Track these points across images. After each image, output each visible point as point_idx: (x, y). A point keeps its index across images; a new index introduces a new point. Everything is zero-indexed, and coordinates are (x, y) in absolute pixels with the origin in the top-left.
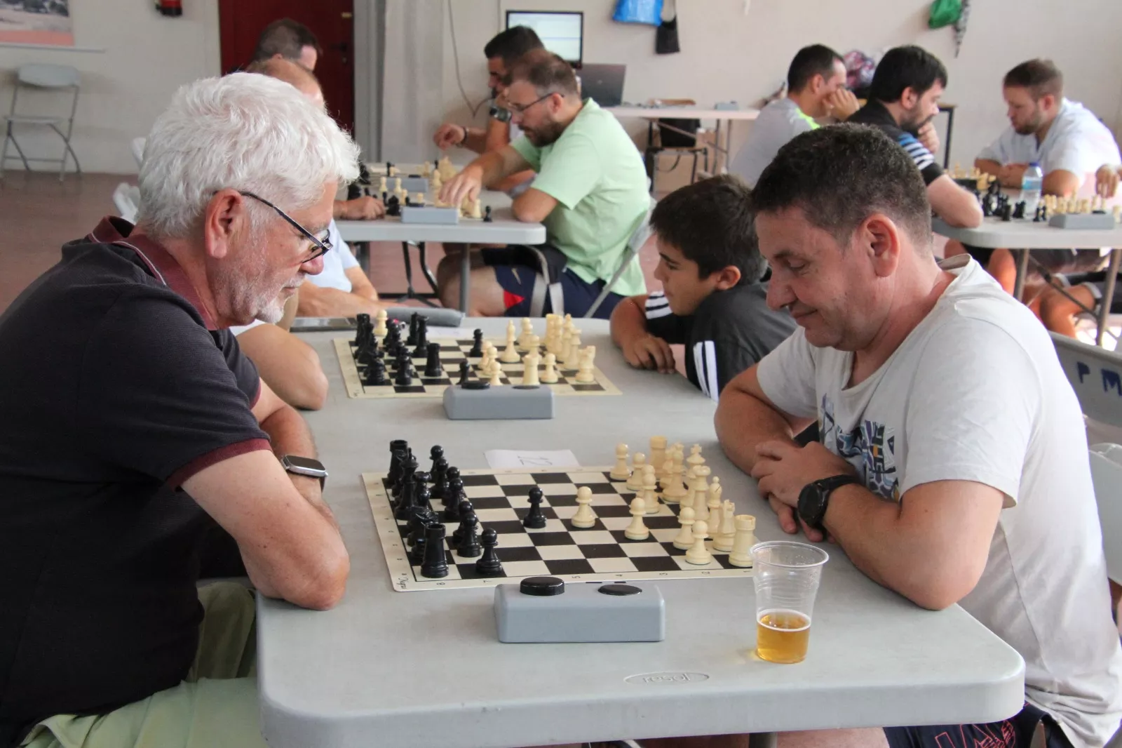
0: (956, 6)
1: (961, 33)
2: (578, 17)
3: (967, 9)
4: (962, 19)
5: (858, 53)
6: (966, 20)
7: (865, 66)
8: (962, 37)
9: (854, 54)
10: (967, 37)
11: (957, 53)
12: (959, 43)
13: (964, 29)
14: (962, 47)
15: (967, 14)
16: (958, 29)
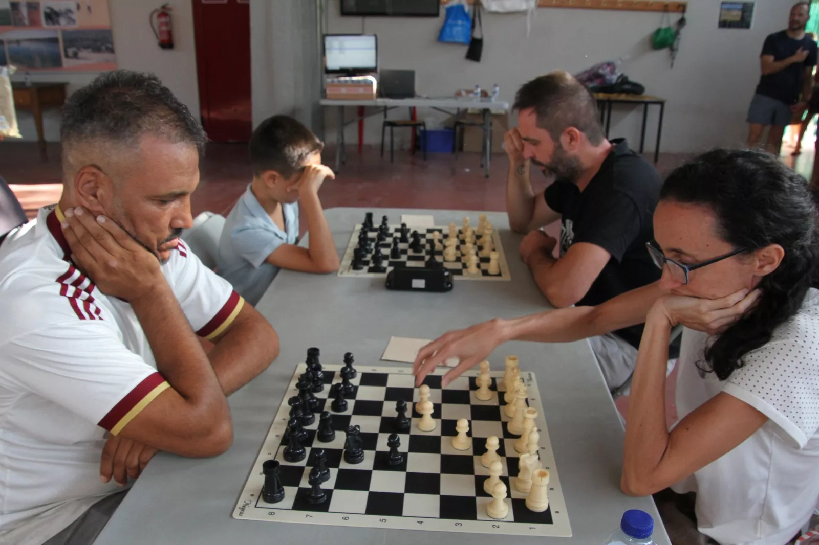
0: (671, 34)
1: (675, 53)
2: (373, 38)
3: (679, 37)
4: (675, 43)
6: (678, 44)
10: (679, 55)
11: (672, 66)
12: (673, 59)
13: (676, 50)
14: (675, 62)
15: (679, 39)
16: (673, 49)
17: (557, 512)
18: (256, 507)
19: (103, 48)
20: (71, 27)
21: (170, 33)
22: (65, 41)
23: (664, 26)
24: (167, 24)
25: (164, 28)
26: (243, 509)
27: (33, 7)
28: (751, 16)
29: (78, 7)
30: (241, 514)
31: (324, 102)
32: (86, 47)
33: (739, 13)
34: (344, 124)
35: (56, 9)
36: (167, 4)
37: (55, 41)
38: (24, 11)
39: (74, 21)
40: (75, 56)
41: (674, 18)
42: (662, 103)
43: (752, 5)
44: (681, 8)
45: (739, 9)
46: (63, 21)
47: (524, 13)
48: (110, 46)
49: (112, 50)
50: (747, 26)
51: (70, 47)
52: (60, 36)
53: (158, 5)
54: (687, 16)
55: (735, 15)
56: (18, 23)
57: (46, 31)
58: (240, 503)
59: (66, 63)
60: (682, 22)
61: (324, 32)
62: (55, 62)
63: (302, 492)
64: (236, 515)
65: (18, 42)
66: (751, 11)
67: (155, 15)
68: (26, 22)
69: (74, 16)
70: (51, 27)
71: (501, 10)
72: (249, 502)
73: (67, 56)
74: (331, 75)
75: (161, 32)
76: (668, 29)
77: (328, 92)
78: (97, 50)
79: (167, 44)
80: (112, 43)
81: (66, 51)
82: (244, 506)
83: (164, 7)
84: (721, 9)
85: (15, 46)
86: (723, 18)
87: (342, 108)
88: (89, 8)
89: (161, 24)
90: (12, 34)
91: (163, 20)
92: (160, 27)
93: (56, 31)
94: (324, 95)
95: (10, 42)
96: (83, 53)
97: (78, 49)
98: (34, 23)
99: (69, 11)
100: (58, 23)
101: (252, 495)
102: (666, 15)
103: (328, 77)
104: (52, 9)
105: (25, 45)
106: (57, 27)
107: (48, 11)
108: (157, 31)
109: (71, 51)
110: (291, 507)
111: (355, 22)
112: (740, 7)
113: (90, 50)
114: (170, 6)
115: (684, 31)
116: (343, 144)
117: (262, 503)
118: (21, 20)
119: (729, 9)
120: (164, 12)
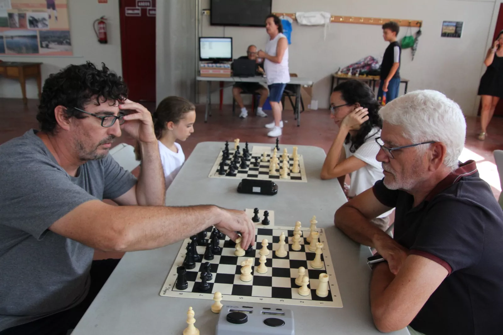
0: (412, 40)
1: (414, 51)
2: (230, 40)
3: (417, 42)
4: (415, 46)
5: (371, 57)
6: (416, 46)
7: (373, 62)
8: (415, 53)
9: (370, 58)
10: (417, 53)
11: (413, 59)
12: (413, 55)
13: (416, 49)
14: (415, 57)
15: (417, 44)
16: (413, 50)
17: (335, 296)
18: (172, 290)
19: (64, 42)
20: (45, 29)
21: (105, 34)
22: (41, 37)
23: (408, 35)
24: (104, 28)
25: (102, 31)
26: (165, 291)
27: (22, 16)
28: (461, 30)
29: (50, 17)
30: (164, 294)
31: (199, 78)
32: (54, 41)
33: (454, 28)
34: (211, 92)
35: (36, 17)
36: (104, 16)
37: (35, 37)
38: (16, 18)
39: (47, 25)
40: (47, 46)
41: (414, 30)
42: (406, 83)
43: (462, 24)
44: (419, 25)
45: (454, 26)
46: (40, 25)
47: (323, 25)
48: (68, 41)
49: (69, 44)
50: (459, 36)
51: (44, 41)
52: (38, 34)
53: (99, 17)
54: (422, 29)
55: (452, 30)
56: (13, 26)
57: (30, 31)
58: (164, 289)
59: (41, 50)
60: (419, 33)
61: (200, 36)
62: (35, 50)
63: (196, 284)
64: (162, 294)
65: (12, 37)
66: (461, 27)
67: (97, 23)
68: (18, 25)
69: (47, 23)
70: (33, 28)
71: (309, 24)
72: (168, 288)
73: (42, 47)
74: (203, 62)
75: (100, 33)
76: (410, 37)
77: (201, 72)
78: (61, 43)
79: (103, 40)
80: (70, 39)
81: (41, 44)
82: (166, 290)
83: (102, 18)
84: (443, 25)
85: (10, 40)
86: (444, 31)
87: (210, 82)
88: (56, 18)
89: (101, 28)
90: (8, 33)
91: (102, 26)
92: (99, 30)
93: (36, 31)
94: (199, 74)
95: (7, 37)
96: (52, 45)
97: (49, 42)
98: (22, 26)
99: (44, 19)
100: (37, 26)
101: (170, 285)
102: (409, 28)
103: (202, 63)
104: (33, 18)
105: (16, 39)
106: (36, 28)
107: (31, 19)
108: (98, 32)
109: (44, 44)
110: (191, 291)
111: (219, 30)
112: (455, 24)
113: (56, 43)
114: (105, 18)
115: (420, 38)
116: (210, 104)
117: (175, 289)
118: (14, 24)
119: (448, 26)
120: (102, 21)
